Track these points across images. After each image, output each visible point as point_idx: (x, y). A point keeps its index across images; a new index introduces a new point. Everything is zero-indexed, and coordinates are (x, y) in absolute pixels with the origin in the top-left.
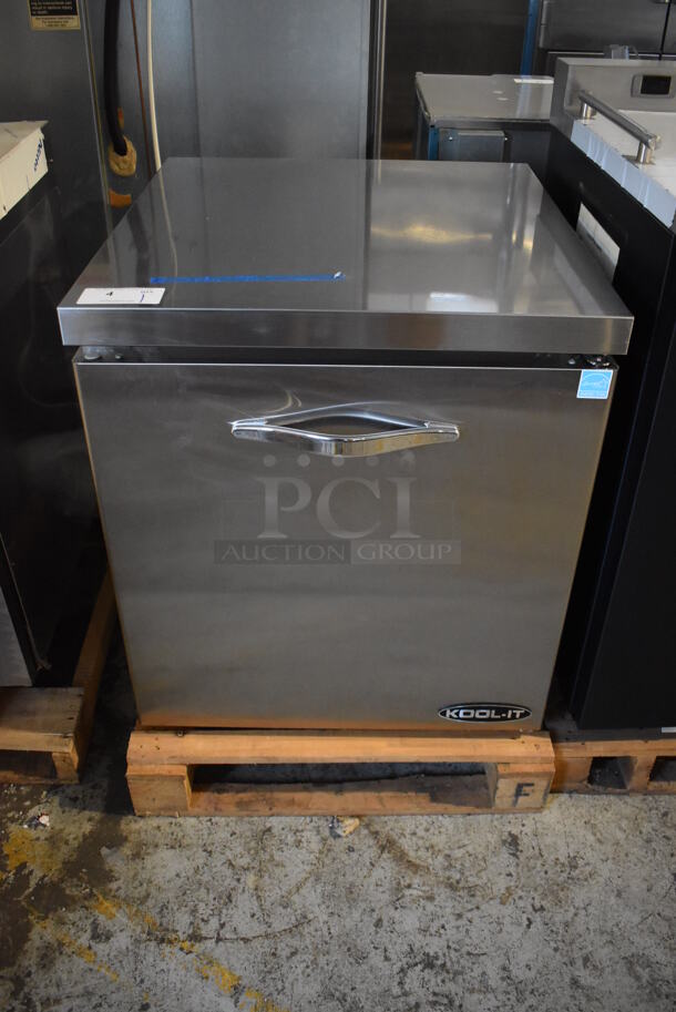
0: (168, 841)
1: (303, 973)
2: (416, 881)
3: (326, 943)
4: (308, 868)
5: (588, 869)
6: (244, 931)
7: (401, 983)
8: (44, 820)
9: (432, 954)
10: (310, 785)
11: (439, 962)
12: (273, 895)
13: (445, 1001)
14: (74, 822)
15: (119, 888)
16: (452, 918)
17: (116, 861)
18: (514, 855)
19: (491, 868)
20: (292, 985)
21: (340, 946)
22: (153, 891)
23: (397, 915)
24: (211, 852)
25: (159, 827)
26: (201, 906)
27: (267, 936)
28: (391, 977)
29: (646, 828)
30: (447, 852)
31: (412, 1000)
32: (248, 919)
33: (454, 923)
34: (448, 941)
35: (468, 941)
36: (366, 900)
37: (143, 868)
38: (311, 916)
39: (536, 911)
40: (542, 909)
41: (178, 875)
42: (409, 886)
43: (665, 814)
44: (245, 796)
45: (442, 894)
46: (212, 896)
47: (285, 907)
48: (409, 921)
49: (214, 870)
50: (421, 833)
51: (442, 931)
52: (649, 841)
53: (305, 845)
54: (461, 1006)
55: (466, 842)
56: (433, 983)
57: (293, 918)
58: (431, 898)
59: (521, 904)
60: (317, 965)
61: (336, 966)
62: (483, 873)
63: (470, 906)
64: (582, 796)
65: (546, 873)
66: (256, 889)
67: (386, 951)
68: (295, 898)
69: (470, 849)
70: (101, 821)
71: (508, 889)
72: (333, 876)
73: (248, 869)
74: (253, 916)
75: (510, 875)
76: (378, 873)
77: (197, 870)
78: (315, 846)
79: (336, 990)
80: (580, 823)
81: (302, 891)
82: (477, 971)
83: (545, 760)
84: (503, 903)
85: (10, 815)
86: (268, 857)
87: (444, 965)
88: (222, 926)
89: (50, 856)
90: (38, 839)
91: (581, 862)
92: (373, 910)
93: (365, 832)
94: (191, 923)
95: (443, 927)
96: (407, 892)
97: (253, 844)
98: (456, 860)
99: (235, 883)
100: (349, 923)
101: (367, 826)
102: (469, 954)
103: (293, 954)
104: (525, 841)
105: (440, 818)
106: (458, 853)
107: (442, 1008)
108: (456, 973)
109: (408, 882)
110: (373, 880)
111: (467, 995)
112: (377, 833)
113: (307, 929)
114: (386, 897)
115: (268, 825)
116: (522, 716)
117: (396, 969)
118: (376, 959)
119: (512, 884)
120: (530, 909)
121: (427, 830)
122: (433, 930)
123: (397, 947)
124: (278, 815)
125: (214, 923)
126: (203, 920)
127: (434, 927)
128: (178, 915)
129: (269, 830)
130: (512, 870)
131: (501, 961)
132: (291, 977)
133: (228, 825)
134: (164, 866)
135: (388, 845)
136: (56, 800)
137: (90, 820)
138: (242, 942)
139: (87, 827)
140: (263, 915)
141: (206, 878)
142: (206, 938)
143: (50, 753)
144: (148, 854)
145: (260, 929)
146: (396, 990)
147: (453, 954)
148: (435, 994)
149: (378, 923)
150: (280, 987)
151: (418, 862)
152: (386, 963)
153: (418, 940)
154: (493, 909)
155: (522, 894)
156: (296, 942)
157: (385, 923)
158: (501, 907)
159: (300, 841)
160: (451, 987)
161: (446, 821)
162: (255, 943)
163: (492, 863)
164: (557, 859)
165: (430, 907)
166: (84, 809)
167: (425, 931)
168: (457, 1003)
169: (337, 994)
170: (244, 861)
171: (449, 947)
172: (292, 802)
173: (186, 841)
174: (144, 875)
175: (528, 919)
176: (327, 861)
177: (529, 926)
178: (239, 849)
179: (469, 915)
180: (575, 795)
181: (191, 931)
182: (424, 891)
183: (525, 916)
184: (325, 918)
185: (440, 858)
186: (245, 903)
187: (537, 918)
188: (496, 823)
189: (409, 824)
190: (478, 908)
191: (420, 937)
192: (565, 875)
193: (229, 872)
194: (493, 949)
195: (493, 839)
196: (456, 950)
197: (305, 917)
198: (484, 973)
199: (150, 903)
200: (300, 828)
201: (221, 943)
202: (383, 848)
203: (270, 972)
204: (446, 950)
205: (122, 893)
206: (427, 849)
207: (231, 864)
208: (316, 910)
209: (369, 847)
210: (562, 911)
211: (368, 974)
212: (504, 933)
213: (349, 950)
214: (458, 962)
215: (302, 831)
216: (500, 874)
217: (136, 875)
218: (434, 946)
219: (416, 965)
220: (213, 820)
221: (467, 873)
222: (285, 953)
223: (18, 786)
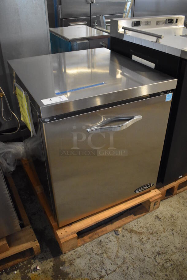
0: (76, 257)
1: (133, 271)
2: (143, 236)
3: (133, 261)
4: (117, 246)
5: (176, 216)
6: (113, 269)
7: (156, 262)
8: (38, 268)
9: (158, 251)
10: (104, 225)
11: (161, 252)
12: (113, 257)
13: (168, 260)
14: (47, 264)
15: (72, 275)
16: (157, 241)
17: (66, 268)
18: (160, 220)
19: (157, 225)
20: (133, 275)
21: (137, 260)
22: (83, 272)
23: (144, 246)
24: (90, 254)
25: (72, 254)
26: (97, 268)
27: (119, 267)
28: (153, 261)
29: (181, 201)
30: (145, 226)
31: (161, 264)
32: (111, 265)
33: (158, 242)
34: (159, 246)
35: (163, 244)
36: (135, 247)
37: (75, 267)
38: (125, 257)
39: (172, 230)
40: (173, 229)
41: (85, 264)
42: (142, 238)
43: (183, 197)
44: (90, 235)
45: (151, 236)
46: (98, 265)
47: (118, 258)
48: (148, 246)
49: (94, 258)
50: (137, 225)
51: (156, 245)
52: (184, 204)
53: (112, 240)
54: (172, 260)
55: (148, 222)
56: (163, 258)
57: (122, 260)
58: (149, 239)
59: (168, 230)
60: (135, 268)
61: (139, 266)
62: (156, 228)
63: (158, 236)
65: (169, 221)
66: (108, 257)
67: (148, 256)
68: (119, 255)
69: (149, 223)
70: (54, 260)
71: (163, 228)
72: (124, 245)
73: (102, 253)
74: (112, 264)
75: (162, 225)
76: (134, 239)
77: (90, 260)
78: (115, 240)
79: (143, 271)
80: (168, 207)
81: (119, 252)
82: (170, 250)
83: (159, 194)
84: (165, 232)
85: (26, 271)
86: (105, 248)
87: (162, 253)
88: (106, 271)
89: (47, 277)
90: (39, 274)
91: (174, 215)
92: (138, 248)
93: (124, 230)
94: (98, 274)
95: (156, 244)
96: (143, 240)
97: (99, 247)
98: (148, 227)
99: (102, 259)
100: (135, 254)
101: (123, 229)
102: (165, 247)
103: (128, 268)
104: (160, 216)
105: (138, 219)
106: (148, 225)
107: (168, 262)
108: (166, 253)
109: (141, 238)
110: (133, 241)
111: (171, 256)
112: (127, 229)
113: (127, 260)
114: (139, 244)
115: (100, 240)
116: (152, 185)
117: (153, 259)
118: (147, 259)
119: (164, 227)
120: (171, 231)
121: (137, 223)
122: (154, 246)
123: (150, 254)
124: (101, 236)
125: (103, 271)
126: (100, 272)
127: (154, 245)
128: (93, 274)
129: (101, 241)
130: (161, 224)
131: (173, 245)
132: (131, 274)
133: (89, 245)
134: (80, 264)
135: (131, 231)
136: (37, 261)
137: (51, 261)
138: (114, 272)
139: (52, 264)
140: (114, 263)
141: (93, 261)
142: (104, 276)
144: (74, 262)
145: (116, 267)
146: (156, 264)
147: (162, 249)
148: (165, 260)
149: (142, 250)
150: (131, 278)
151: (140, 232)
152: (150, 259)
153: (153, 250)
154: (163, 234)
155: (167, 228)
156: (126, 265)
157: (143, 250)
158: (164, 233)
159: (110, 240)
160: (167, 257)
161: (140, 219)
162: (117, 270)
163: (156, 224)
164: (169, 217)
165: (150, 241)
166: (47, 259)
167: (153, 247)
168: (171, 259)
169: (144, 272)
170: (100, 252)
171: (160, 248)
172: (103, 231)
173: (81, 254)
174: (76, 269)
175: (172, 233)
176: (120, 242)
177: (173, 235)
178: (97, 250)
179: (159, 238)
181: (99, 276)
182: (146, 238)
183: (171, 233)
184: (129, 256)
185: (145, 229)
186: (108, 262)
187: (173, 232)
188: (151, 215)
189: (132, 224)
190: (160, 236)
191: (153, 249)
192: (173, 220)
193: (98, 257)
194: (169, 243)
195: (153, 219)
196: (162, 248)
197: (124, 258)
198: (172, 250)
199: (83, 275)
200: (108, 237)
201: (109, 275)
202: (130, 232)
203: (126, 276)
204: (160, 249)
205: (74, 276)
206: (140, 228)
207: (97, 254)
208: (126, 255)
209: (127, 233)
210: (177, 228)
211: (148, 263)
212: (169, 239)
213: (140, 260)
214: (165, 250)
215: (109, 237)
216: (160, 226)
217: (74, 270)
218: (157, 249)
219: (156, 256)
220: (85, 245)
221: (153, 229)
222: (126, 269)
223: (22, 262)
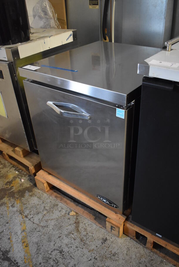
0: (38, 196)
1: (37, 236)
2: (75, 234)
3: (46, 234)
4: (57, 217)
5: (117, 258)
6: (35, 222)
7: (52, 252)
8: (23, 180)
9: (63, 250)
10: (73, 200)
11: (63, 253)
12: (46, 218)
13: (57, 262)
14: (27, 183)
15: (23, 200)
16: (75, 247)
17: (27, 194)
18: (102, 243)
19: (94, 242)
20: (33, 237)
21: (48, 236)
22: (28, 204)
23: (65, 238)
24: (43, 203)
25: (39, 193)
26: (33, 212)
27: (38, 225)
28: (51, 249)
29: (143, 259)
30: (88, 232)
31: (51, 256)
32: (38, 219)
33: (74, 248)
34: (69, 250)
35: (73, 254)
36: (62, 231)
37: (30, 199)
38: (49, 226)
39: (94, 258)
40: (96, 259)
41: (34, 203)
42: (73, 234)
43: (152, 260)
44: (58, 195)
45: (78, 240)
46: (36, 211)
47: (46, 222)
48: (66, 241)
49: (41, 206)
50: (86, 225)
51: (70, 248)
52: (140, 263)
53: (61, 212)
54: (58, 265)
55: (94, 233)
56: (58, 256)
57: (45, 225)
58: (75, 240)
59: (93, 254)
60: (41, 236)
61: (44, 239)
62: (91, 242)
63: (81, 247)
64: (134, 241)
65: (106, 252)
66: (44, 215)
67: (56, 243)
68: (49, 221)
69: (94, 235)
70: (31, 186)
71: (93, 249)
72: (60, 222)
73: (46, 210)
74: (39, 219)
75: (97, 247)
76: (69, 227)
77: (38, 204)
78: (63, 214)
79: (39, 243)
80: (126, 247)
81: (52, 221)
82: (69, 261)
83: (120, 224)
84: (89, 252)
85: (19, 176)
86: (52, 210)
87: (63, 255)
88: (32, 217)
89: (18, 187)
90: (19, 183)
91: (117, 256)
92: (61, 234)
93: (75, 217)
94: (28, 214)
95: (71, 247)
96: (71, 235)
97: (52, 206)
98: (88, 235)
99: (42, 211)
100: (54, 233)
101: (77, 216)
102: (71, 256)
103: (39, 231)
104: (108, 242)
105: (94, 224)
106: (90, 234)
107: (55, 263)
108: (64, 258)
109: (74, 233)
110: (67, 228)
111: (62, 264)
112: (77, 219)
113: (46, 228)
114: (66, 233)
115: (58, 204)
116: (116, 207)
117: (54, 248)
118: (52, 244)
119: (95, 249)
120: (94, 257)
121: (88, 225)
122: (68, 246)
123: (58, 244)
124: (62, 203)
125: (32, 216)
126: (30, 214)
127: (70, 246)
128: (27, 211)
129: (58, 205)
130: (98, 246)
131: (76, 263)
132: (34, 235)
133: (51, 200)
134: (34, 200)
135: (77, 223)
136: (28, 178)
137: (30, 185)
138: (32, 223)
139: (28, 186)
140: (40, 221)
141: (38, 207)
142: (28, 218)
143: (29, 167)
144: (33, 196)
145: (38, 223)
146: (50, 252)
147: (68, 254)
148: (56, 259)
149: (59, 237)
150: (31, 236)
151: (80, 230)
152: (53, 246)
153: (64, 246)
154: (85, 251)
155: (95, 253)
156: (41, 229)
157: (61, 238)
158: (88, 252)
159: (61, 211)
160: (60, 260)
161: (94, 226)
162: (34, 225)
163: (96, 241)
164: (112, 251)
165: (73, 241)
166: (31, 182)
167: (67, 245)
168: (58, 264)
169: (39, 245)
170: (47, 208)
171: (68, 252)
172: (66, 202)
173: (41, 198)
174: (29, 200)
175: (91, 259)
176: (62, 218)
177: (89, 260)
178: (49, 205)
179: (79, 249)
180: (132, 240)
181: (26, 215)
182: (75, 237)
183: (91, 258)
184: (51, 229)
185: (85, 233)
186: (40, 216)
187: (93, 260)
188: (105, 233)
189: (86, 221)
190: (82, 248)
191: (65, 246)
192: (110, 256)
193: (43, 208)
194: (77, 259)
195: (101, 236)
196: (69, 253)
197: (48, 226)
198: (70, 263)
199: (25, 205)
200: (64, 208)
201: (29, 221)
202: (75, 223)
203: (32, 232)
204: (67, 252)
205: (23, 201)
206: (84, 229)
207: (45, 207)
208: (51, 226)
209: (73, 221)
210: (101, 263)
211: (48, 245)
212: (82, 258)
213: (49, 238)
214: (67, 256)
215: (63, 209)
216: (95, 245)
217: (28, 199)
218: (66, 249)
219: (58, 250)
220: (50, 197)
221: (88, 240)
222: (37, 230)
223: (25, 172)
